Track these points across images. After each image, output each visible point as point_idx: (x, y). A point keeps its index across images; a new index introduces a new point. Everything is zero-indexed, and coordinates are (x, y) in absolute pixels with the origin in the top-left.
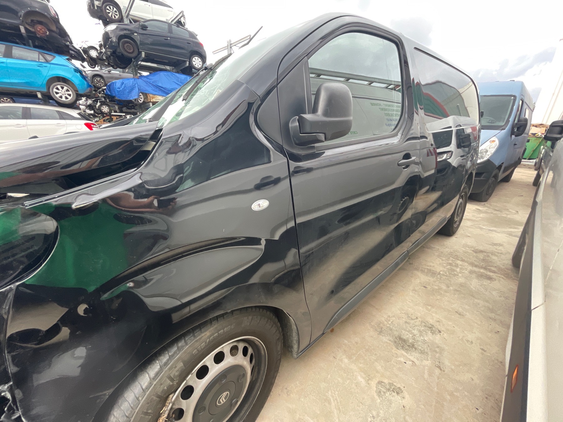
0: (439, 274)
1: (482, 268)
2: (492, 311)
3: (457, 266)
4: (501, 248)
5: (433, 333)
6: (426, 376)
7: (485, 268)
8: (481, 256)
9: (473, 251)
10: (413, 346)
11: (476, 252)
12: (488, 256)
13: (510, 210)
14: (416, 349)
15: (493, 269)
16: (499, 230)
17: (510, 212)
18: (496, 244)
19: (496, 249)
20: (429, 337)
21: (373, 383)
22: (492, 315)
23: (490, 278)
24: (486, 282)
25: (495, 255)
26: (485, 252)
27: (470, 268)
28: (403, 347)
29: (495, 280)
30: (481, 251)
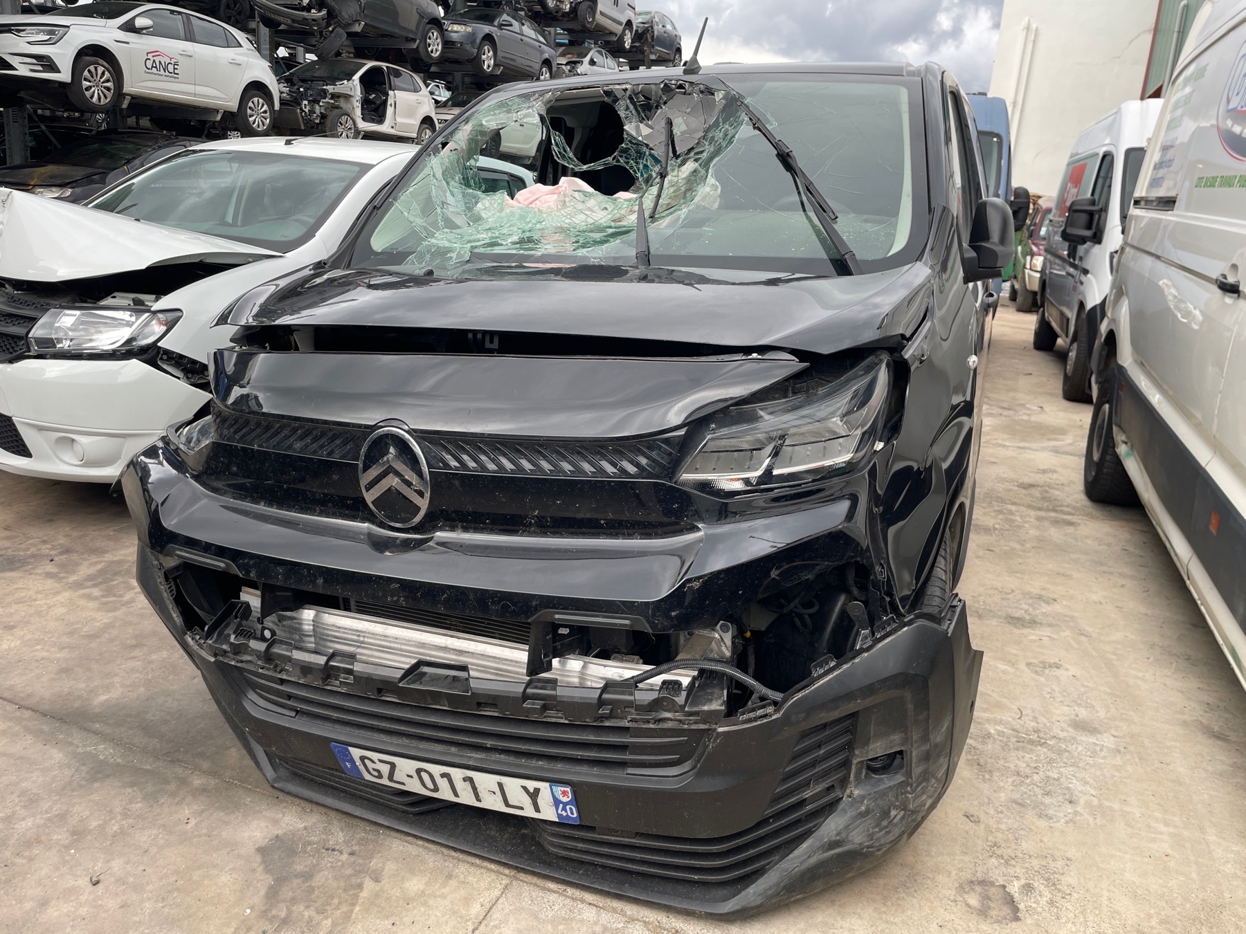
0: (995, 529)
1: (1048, 510)
2: (1102, 564)
3: (1011, 513)
4: (1055, 476)
5: (1048, 603)
6: (1075, 645)
7: (1054, 510)
8: (1036, 492)
9: (1018, 486)
10: (1035, 622)
11: (1025, 488)
12: (1046, 492)
13: (1028, 406)
14: (1041, 624)
15: (1065, 509)
16: (1034, 445)
17: (1029, 409)
18: (1044, 472)
19: (1051, 479)
20: (1045, 608)
21: (1022, 666)
22: (1105, 568)
23: (1071, 524)
24: (1071, 529)
25: (1054, 488)
26: (1038, 486)
27: (1033, 513)
28: (1023, 625)
29: (1079, 524)
30: (1032, 486)
